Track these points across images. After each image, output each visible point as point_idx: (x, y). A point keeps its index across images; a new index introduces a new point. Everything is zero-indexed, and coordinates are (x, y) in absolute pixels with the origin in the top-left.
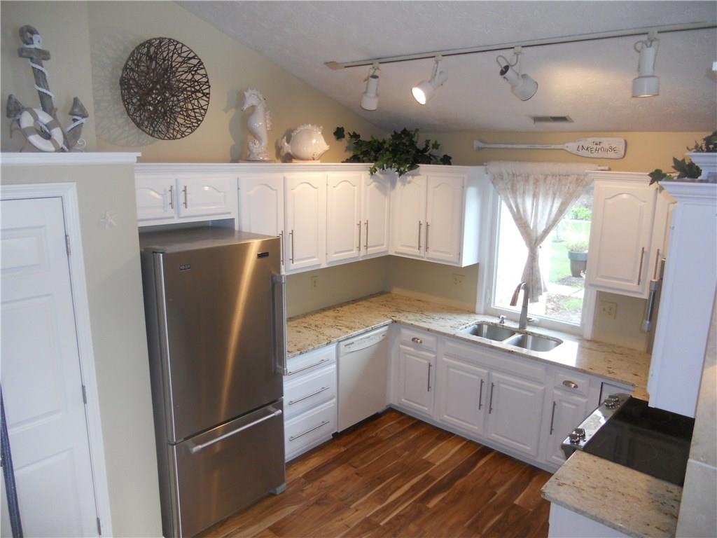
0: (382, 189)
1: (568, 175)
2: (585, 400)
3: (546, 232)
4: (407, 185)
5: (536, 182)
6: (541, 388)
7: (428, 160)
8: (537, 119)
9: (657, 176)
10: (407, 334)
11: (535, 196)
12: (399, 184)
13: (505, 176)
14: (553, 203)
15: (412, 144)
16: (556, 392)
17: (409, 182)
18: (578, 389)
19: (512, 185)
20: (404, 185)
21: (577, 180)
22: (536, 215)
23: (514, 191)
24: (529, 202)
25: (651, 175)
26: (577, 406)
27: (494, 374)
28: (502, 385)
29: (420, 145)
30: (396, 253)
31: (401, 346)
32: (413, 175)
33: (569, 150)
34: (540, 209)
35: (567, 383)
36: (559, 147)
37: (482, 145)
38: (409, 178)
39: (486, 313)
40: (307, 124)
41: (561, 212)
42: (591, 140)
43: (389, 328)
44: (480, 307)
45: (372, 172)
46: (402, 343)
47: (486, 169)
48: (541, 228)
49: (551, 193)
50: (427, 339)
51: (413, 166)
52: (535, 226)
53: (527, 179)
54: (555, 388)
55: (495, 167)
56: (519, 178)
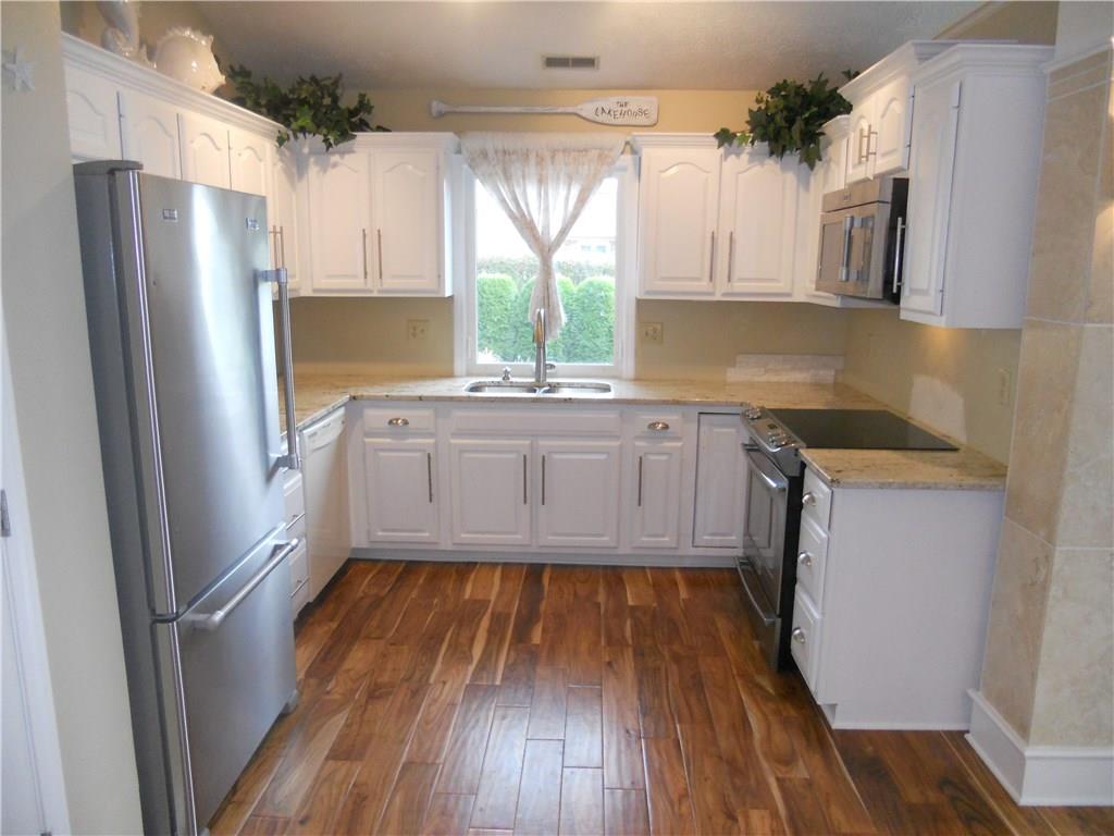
0: (296, 169)
1: (586, 150)
2: (679, 444)
3: (564, 232)
4: (331, 172)
5: (540, 161)
6: (616, 444)
7: (363, 126)
8: (552, 62)
9: (724, 137)
10: (376, 417)
11: (541, 181)
12: (313, 170)
13: (491, 154)
14: (568, 193)
15: (335, 100)
16: (640, 443)
17: (335, 165)
18: (669, 430)
19: (504, 166)
20: (325, 171)
21: (600, 156)
22: (547, 209)
23: (508, 178)
24: (532, 190)
25: (717, 136)
26: (669, 454)
27: (542, 443)
28: (558, 456)
29: (348, 100)
31: (367, 440)
32: (342, 153)
33: (583, 114)
34: (549, 203)
35: (652, 426)
36: (570, 110)
37: (444, 108)
38: (335, 158)
39: (469, 374)
41: (582, 200)
42: (614, 99)
43: (346, 410)
44: (460, 365)
45: (281, 141)
46: (367, 435)
47: (459, 145)
48: (554, 233)
49: (562, 177)
50: (418, 416)
51: (345, 135)
52: (547, 227)
53: (526, 156)
54: (638, 438)
55: (474, 142)
56: (514, 157)
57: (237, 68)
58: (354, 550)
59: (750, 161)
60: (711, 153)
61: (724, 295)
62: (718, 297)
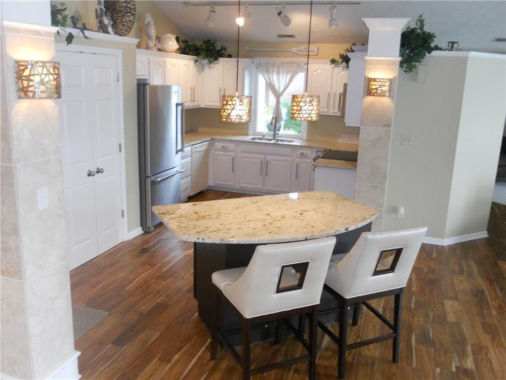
0: (201, 69)
1: (293, 63)
2: (310, 161)
3: (284, 90)
4: (212, 69)
5: (278, 67)
6: (290, 159)
7: (222, 56)
8: (280, 36)
9: (333, 61)
10: (218, 145)
11: (278, 74)
12: (206, 69)
13: (263, 64)
14: (287, 77)
15: (214, 47)
16: (298, 159)
17: (213, 68)
18: (307, 156)
19: (266, 69)
20: (210, 69)
21: (298, 65)
22: (279, 83)
23: (267, 72)
24: (275, 77)
25: (331, 61)
26: (307, 163)
27: (268, 157)
28: (272, 161)
29: (218, 48)
30: (205, 106)
31: (216, 152)
32: (215, 64)
33: (293, 51)
34: (280, 80)
35: (302, 154)
36: (289, 50)
37: (249, 49)
38: (213, 65)
39: (253, 135)
40: (168, 33)
41: (291, 80)
42: (303, 47)
43: (209, 143)
44: (251, 131)
45: (196, 61)
46: (216, 150)
47: (253, 61)
48: (281, 89)
49: (285, 72)
50: (231, 146)
51: (216, 59)
52: (279, 88)
53: (274, 65)
54: (297, 157)
55: (257, 60)
56: (270, 65)
57: (184, 40)
58: (209, 186)
59: (342, 69)
60: (329, 67)
61: (333, 113)
62: (330, 114)
